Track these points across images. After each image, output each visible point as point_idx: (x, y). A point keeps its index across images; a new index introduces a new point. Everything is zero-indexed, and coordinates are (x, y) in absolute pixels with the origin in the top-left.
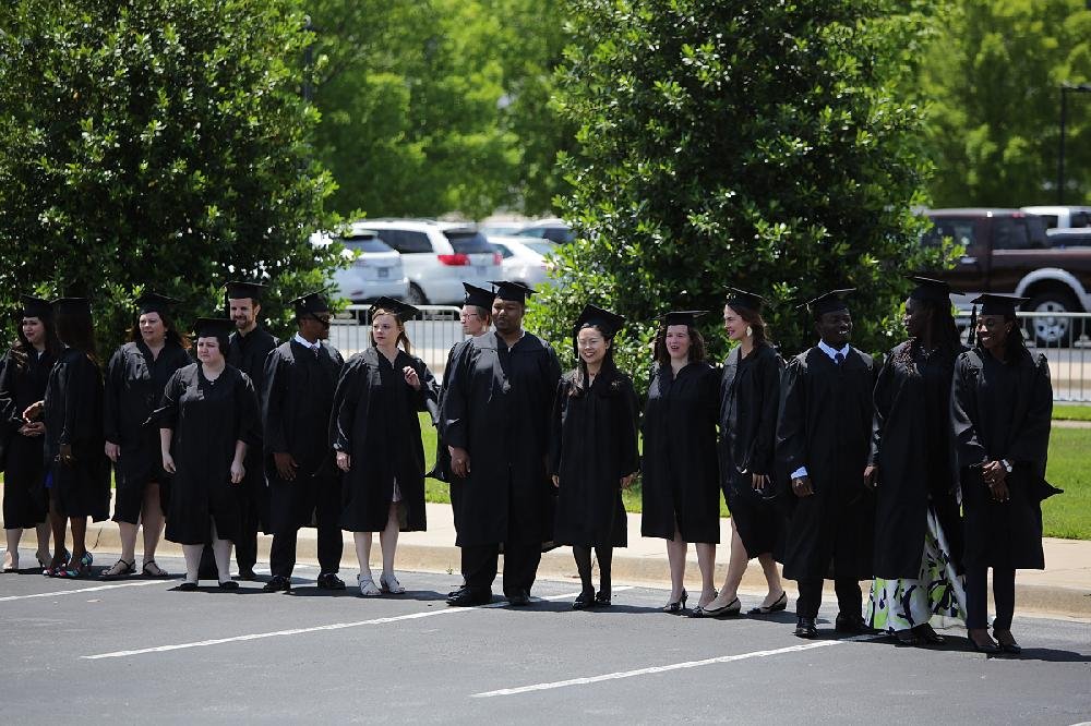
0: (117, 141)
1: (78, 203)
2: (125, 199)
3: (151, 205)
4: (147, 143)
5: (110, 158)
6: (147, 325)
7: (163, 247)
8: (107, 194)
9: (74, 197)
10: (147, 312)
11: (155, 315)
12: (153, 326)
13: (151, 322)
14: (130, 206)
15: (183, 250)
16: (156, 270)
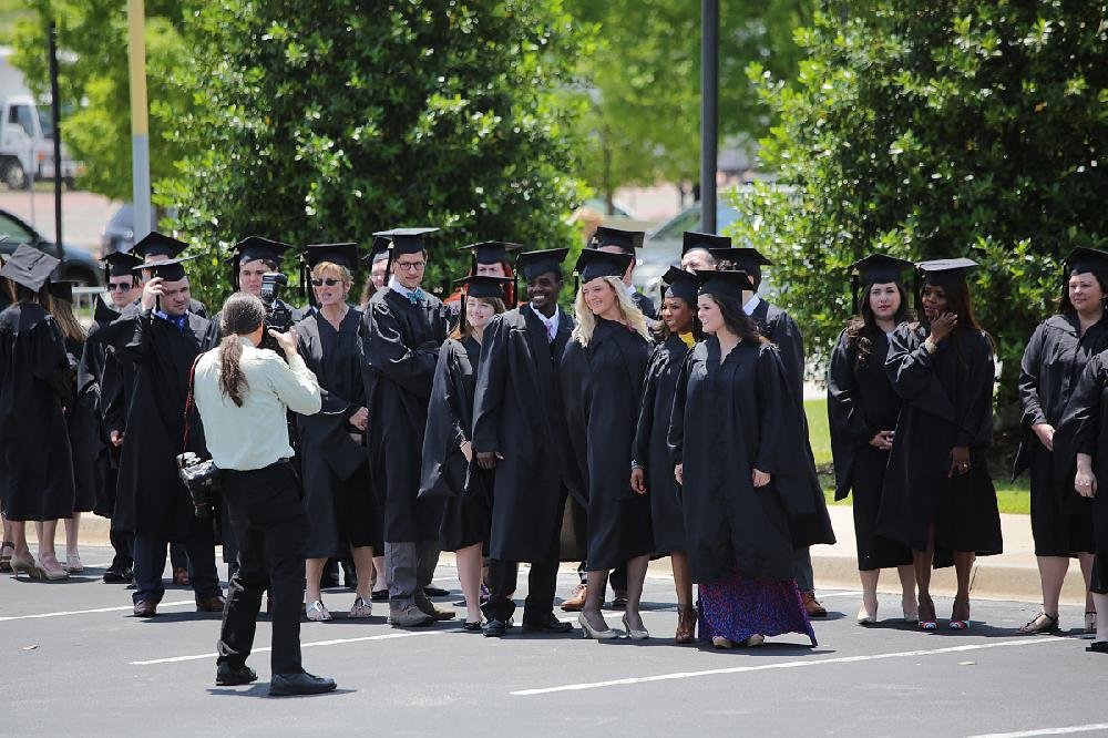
0: (999, 47)
1: (942, 131)
2: (1005, 125)
3: (1040, 131)
4: (1033, 50)
5: (989, 71)
6: (1077, 290)
7: (1056, 187)
8: (981, 118)
9: (937, 125)
10: (1079, 273)
11: (1089, 277)
12: (1086, 291)
13: (1085, 286)
14: (1010, 135)
15: (1083, 190)
16: (1044, 218)
